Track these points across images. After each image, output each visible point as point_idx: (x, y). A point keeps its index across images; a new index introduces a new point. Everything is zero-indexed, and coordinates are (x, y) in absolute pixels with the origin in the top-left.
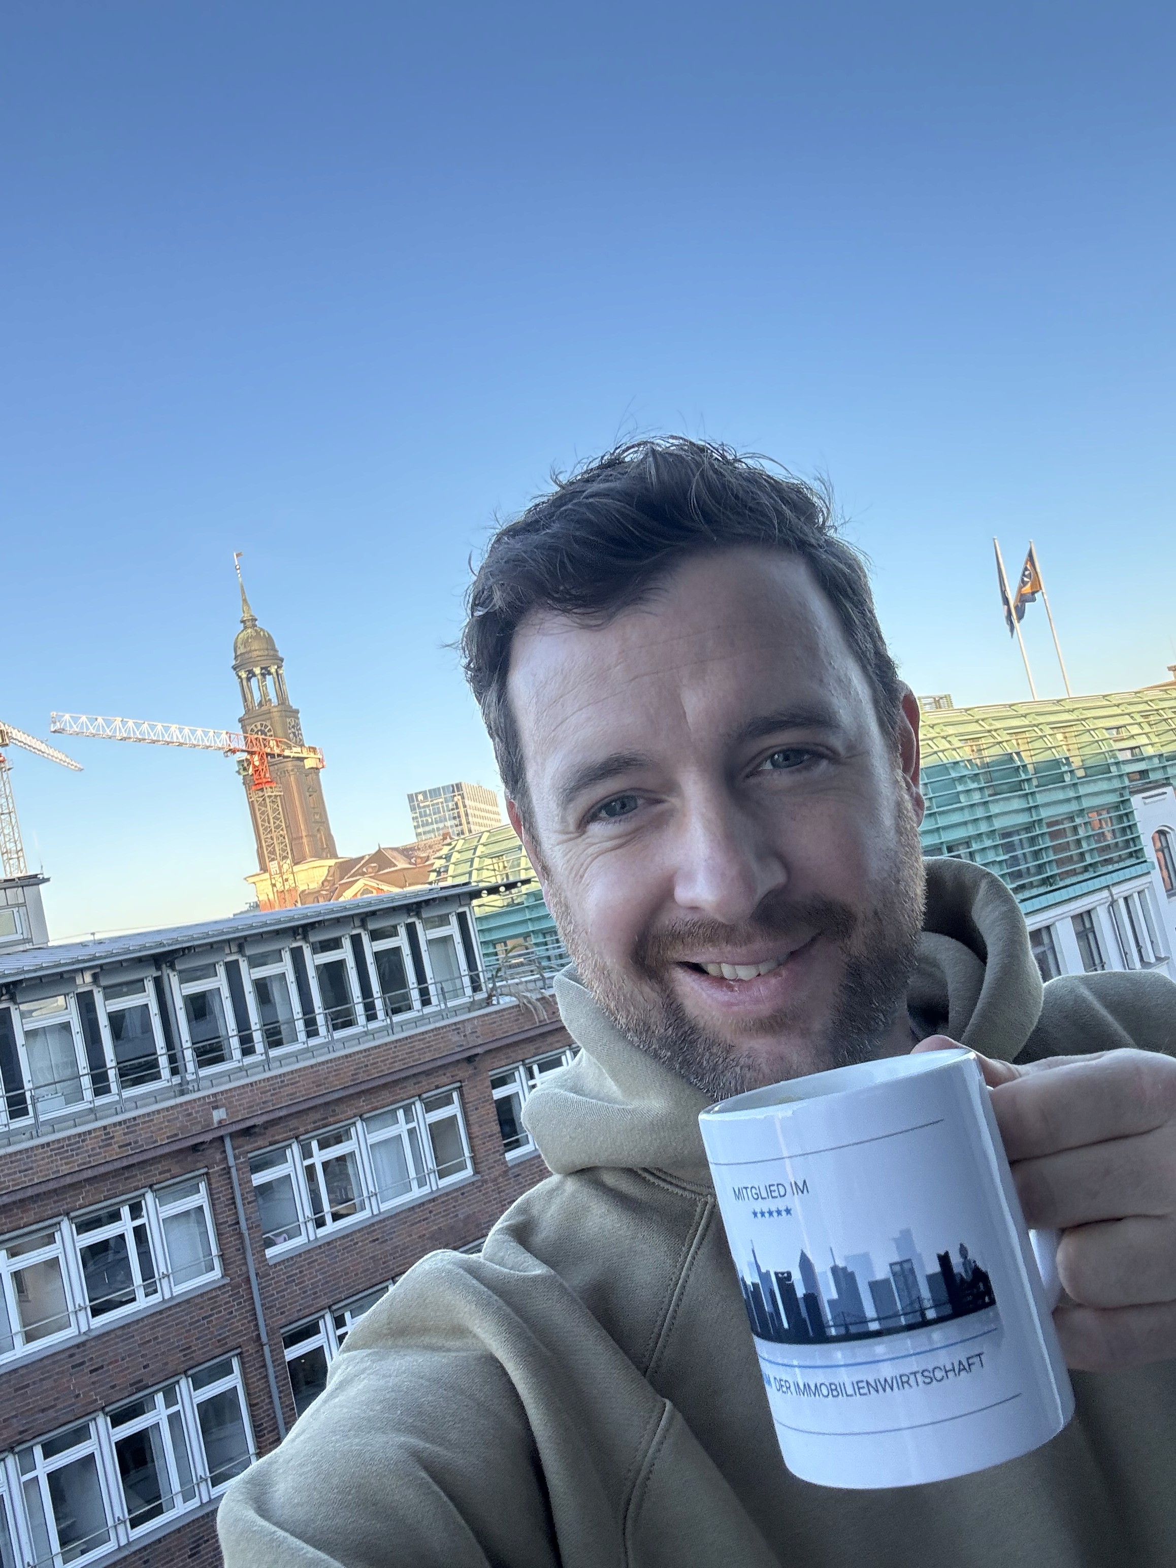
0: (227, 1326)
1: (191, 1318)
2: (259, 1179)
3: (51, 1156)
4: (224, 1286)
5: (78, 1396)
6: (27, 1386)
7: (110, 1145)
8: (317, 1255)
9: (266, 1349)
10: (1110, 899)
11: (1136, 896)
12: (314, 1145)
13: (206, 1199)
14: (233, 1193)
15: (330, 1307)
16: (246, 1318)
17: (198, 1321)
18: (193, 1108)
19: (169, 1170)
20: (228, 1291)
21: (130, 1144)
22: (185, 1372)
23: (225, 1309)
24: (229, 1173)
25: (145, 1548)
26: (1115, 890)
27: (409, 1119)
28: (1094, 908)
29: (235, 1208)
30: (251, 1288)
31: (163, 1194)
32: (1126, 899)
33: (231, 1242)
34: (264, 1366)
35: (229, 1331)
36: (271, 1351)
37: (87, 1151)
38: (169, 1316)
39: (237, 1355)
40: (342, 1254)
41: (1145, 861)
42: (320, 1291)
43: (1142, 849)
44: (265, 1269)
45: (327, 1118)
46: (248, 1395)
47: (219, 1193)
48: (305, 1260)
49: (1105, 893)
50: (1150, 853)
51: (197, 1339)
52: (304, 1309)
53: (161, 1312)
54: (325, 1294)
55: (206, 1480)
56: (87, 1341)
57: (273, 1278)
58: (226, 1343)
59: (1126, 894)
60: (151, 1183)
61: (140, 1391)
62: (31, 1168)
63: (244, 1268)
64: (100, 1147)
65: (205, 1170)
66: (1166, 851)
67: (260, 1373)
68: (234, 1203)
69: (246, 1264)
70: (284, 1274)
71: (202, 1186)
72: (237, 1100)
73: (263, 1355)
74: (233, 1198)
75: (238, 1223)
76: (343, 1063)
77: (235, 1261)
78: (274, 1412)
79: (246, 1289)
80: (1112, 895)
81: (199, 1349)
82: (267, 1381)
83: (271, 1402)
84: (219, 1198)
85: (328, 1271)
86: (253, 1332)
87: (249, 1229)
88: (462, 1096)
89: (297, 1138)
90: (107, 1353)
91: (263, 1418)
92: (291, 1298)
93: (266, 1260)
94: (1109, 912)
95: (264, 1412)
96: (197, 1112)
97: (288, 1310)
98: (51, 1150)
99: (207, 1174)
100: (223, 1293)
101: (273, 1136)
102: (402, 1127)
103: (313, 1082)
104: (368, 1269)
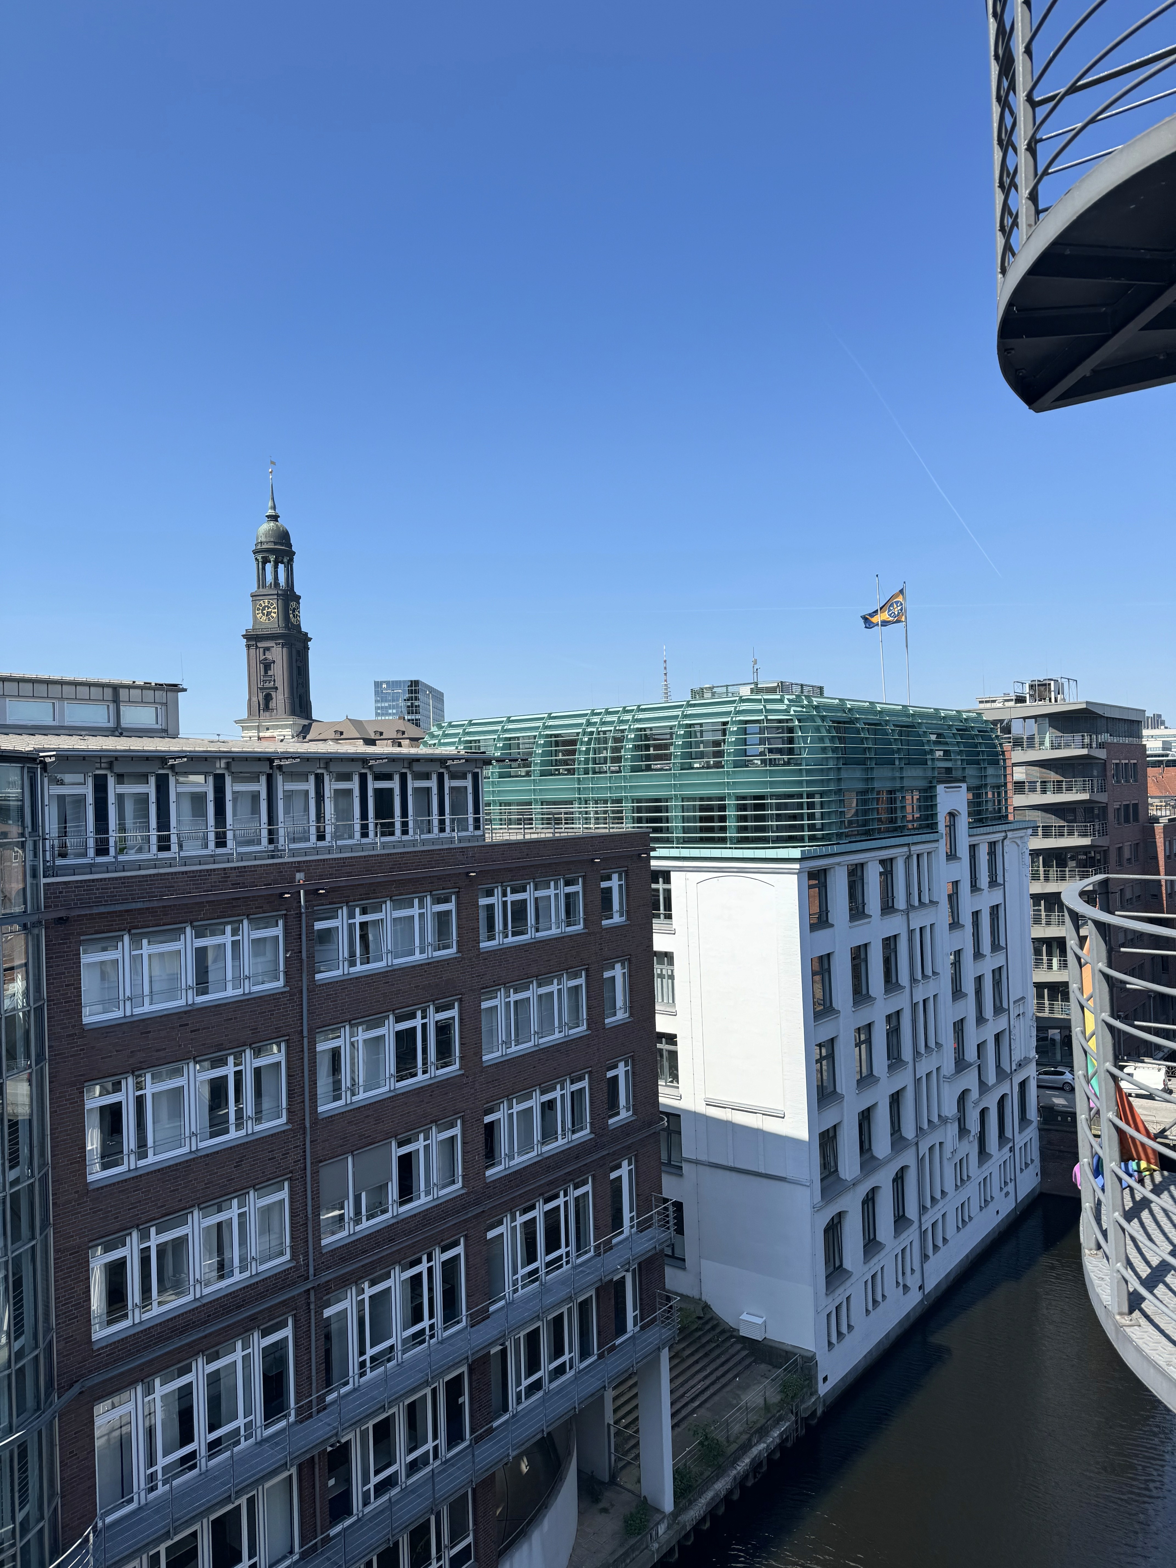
0: (282, 1020)
1: (261, 1009)
2: (319, 925)
3: (187, 881)
4: (285, 992)
5: (180, 1046)
6: (149, 1032)
7: (226, 881)
8: (347, 984)
9: (306, 1040)
10: (908, 853)
11: (926, 855)
12: (357, 910)
13: (282, 932)
14: (300, 931)
15: (350, 1021)
16: (296, 1017)
17: (265, 1012)
18: (284, 868)
19: (262, 907)
20: (287, 996)
21: (239, 884)
22: (250, 1045)
23: (283, 1008)
24: (300, 917)
25: (207, 1155)
26: (913, 848)
27: (421, 906)
28: (896, 858)
29: (301, 942)
30: (302, 997)
31: (256, 924)
32: (918, 856)
33: (294, 964)
34: (303, 1051)
35: (283, 1023)
36: (309, 1042)
37: (211, 883)
38: (247, 1005)
39: (285, 1041)
40: (364, 988)
41: (937, 832)
42: (346, 1009)
43: (937, 823)
44: (314, 986)
45: (369, 894)
46: (288, 1068)
47: (291, 929)
48: (339, 986)
49: (906, 849)
50: (942, 827)
51: (262, 1024)
52: (334, 1019)
53: (241, 1001)
54: (349, 1012)
55: (252, 1119)
56: (191, 1010)
57: (317, 994)
58: (280, 1031)
59: (918, 852)
60: (248, 913)
61: (220, 1051)
62: (173, 887)
63: (300, 983)
64: (219, 882)
65: (284, 912)
66: (952, 828)
67: (299, 1056)
68: (300, 938)
69: (301, 980)
70: (324, 993)
71: (281, 923)
72: (313, 869)
73: (303, 1044)
74: (300, 935)
75: (301, 952)
76: (385, 859)
77: (295, 977)
78: (304, 1083)
79: (298, 998)
80: (910, 851)
81: (263, 1031)
82: (303, 1062)
83: (303, 1076)
84: (291, 933)
85: (353, 997)
86: (299, 1027)
87: (307, 957)
88: (458, 898)
89: (347, 903)
90: (203, 1021)
91: (296, 1086)
92: (327, 1010)
93: (315, 981)
94: (905, 863)
95: (297, 1082)
96: (286, 871)
97: (323, 1018)
98: (188, 877)
99: (285, 915)
100: (284, 997)
101: (332, 899)
102: (415, 911)
103: (364, 868)
104: (379, 1001)
